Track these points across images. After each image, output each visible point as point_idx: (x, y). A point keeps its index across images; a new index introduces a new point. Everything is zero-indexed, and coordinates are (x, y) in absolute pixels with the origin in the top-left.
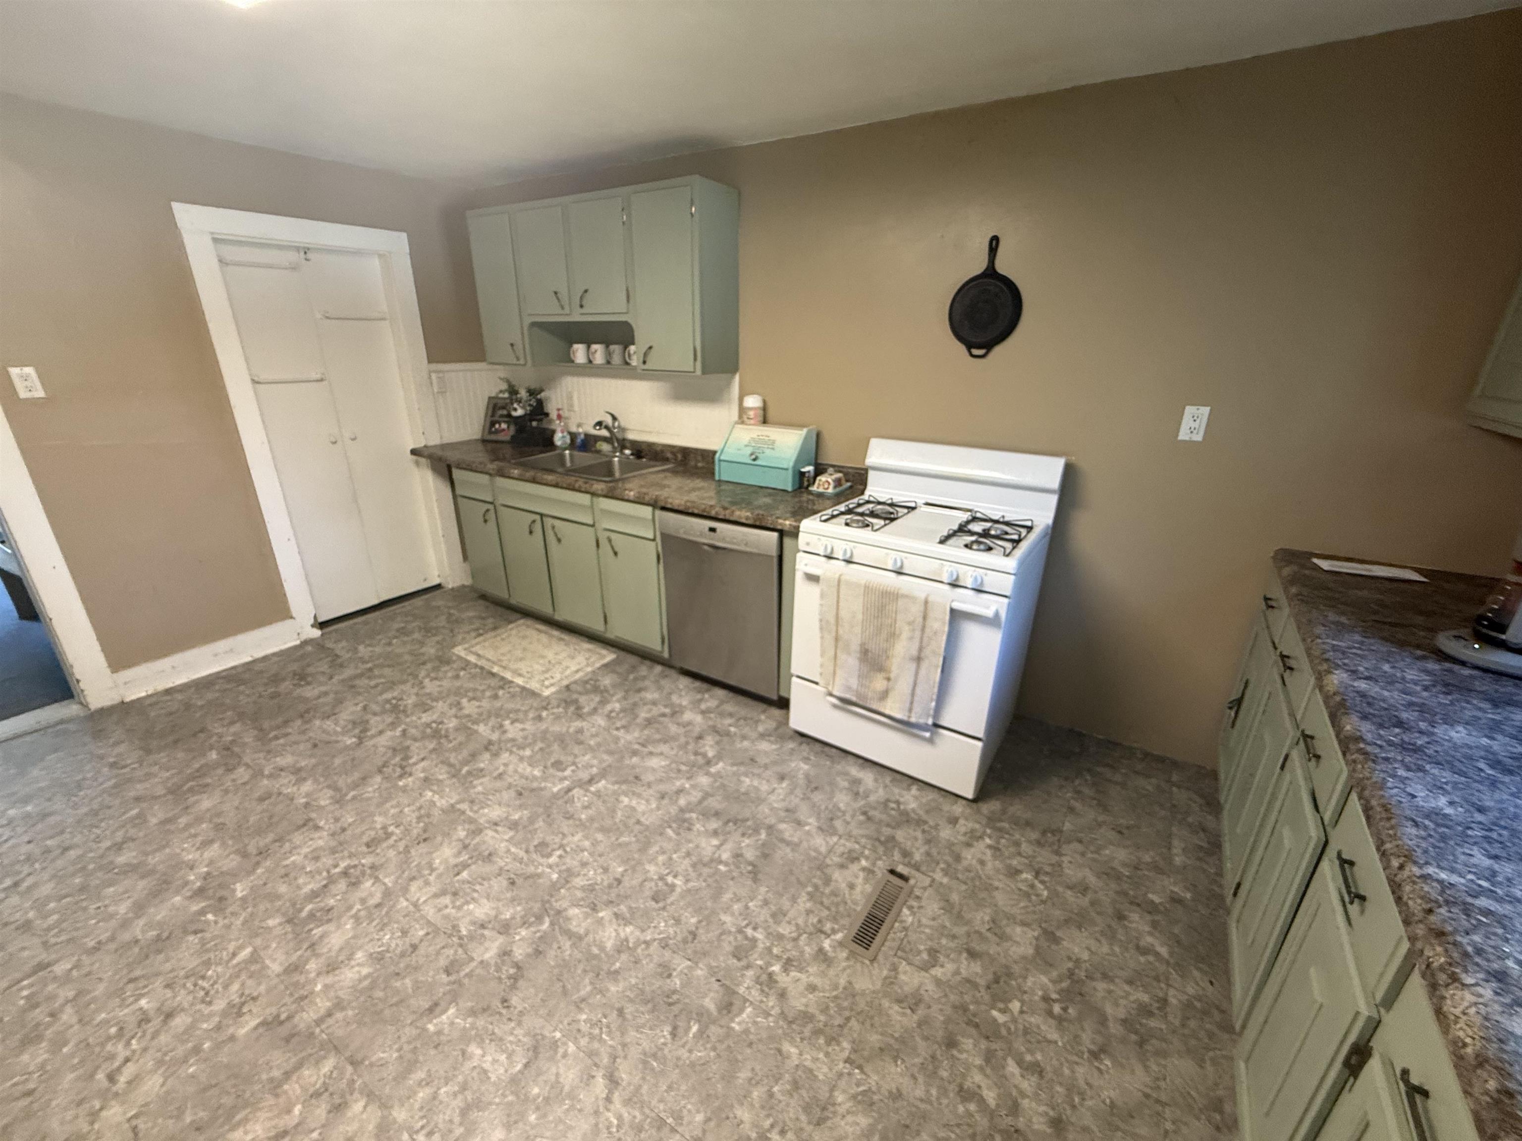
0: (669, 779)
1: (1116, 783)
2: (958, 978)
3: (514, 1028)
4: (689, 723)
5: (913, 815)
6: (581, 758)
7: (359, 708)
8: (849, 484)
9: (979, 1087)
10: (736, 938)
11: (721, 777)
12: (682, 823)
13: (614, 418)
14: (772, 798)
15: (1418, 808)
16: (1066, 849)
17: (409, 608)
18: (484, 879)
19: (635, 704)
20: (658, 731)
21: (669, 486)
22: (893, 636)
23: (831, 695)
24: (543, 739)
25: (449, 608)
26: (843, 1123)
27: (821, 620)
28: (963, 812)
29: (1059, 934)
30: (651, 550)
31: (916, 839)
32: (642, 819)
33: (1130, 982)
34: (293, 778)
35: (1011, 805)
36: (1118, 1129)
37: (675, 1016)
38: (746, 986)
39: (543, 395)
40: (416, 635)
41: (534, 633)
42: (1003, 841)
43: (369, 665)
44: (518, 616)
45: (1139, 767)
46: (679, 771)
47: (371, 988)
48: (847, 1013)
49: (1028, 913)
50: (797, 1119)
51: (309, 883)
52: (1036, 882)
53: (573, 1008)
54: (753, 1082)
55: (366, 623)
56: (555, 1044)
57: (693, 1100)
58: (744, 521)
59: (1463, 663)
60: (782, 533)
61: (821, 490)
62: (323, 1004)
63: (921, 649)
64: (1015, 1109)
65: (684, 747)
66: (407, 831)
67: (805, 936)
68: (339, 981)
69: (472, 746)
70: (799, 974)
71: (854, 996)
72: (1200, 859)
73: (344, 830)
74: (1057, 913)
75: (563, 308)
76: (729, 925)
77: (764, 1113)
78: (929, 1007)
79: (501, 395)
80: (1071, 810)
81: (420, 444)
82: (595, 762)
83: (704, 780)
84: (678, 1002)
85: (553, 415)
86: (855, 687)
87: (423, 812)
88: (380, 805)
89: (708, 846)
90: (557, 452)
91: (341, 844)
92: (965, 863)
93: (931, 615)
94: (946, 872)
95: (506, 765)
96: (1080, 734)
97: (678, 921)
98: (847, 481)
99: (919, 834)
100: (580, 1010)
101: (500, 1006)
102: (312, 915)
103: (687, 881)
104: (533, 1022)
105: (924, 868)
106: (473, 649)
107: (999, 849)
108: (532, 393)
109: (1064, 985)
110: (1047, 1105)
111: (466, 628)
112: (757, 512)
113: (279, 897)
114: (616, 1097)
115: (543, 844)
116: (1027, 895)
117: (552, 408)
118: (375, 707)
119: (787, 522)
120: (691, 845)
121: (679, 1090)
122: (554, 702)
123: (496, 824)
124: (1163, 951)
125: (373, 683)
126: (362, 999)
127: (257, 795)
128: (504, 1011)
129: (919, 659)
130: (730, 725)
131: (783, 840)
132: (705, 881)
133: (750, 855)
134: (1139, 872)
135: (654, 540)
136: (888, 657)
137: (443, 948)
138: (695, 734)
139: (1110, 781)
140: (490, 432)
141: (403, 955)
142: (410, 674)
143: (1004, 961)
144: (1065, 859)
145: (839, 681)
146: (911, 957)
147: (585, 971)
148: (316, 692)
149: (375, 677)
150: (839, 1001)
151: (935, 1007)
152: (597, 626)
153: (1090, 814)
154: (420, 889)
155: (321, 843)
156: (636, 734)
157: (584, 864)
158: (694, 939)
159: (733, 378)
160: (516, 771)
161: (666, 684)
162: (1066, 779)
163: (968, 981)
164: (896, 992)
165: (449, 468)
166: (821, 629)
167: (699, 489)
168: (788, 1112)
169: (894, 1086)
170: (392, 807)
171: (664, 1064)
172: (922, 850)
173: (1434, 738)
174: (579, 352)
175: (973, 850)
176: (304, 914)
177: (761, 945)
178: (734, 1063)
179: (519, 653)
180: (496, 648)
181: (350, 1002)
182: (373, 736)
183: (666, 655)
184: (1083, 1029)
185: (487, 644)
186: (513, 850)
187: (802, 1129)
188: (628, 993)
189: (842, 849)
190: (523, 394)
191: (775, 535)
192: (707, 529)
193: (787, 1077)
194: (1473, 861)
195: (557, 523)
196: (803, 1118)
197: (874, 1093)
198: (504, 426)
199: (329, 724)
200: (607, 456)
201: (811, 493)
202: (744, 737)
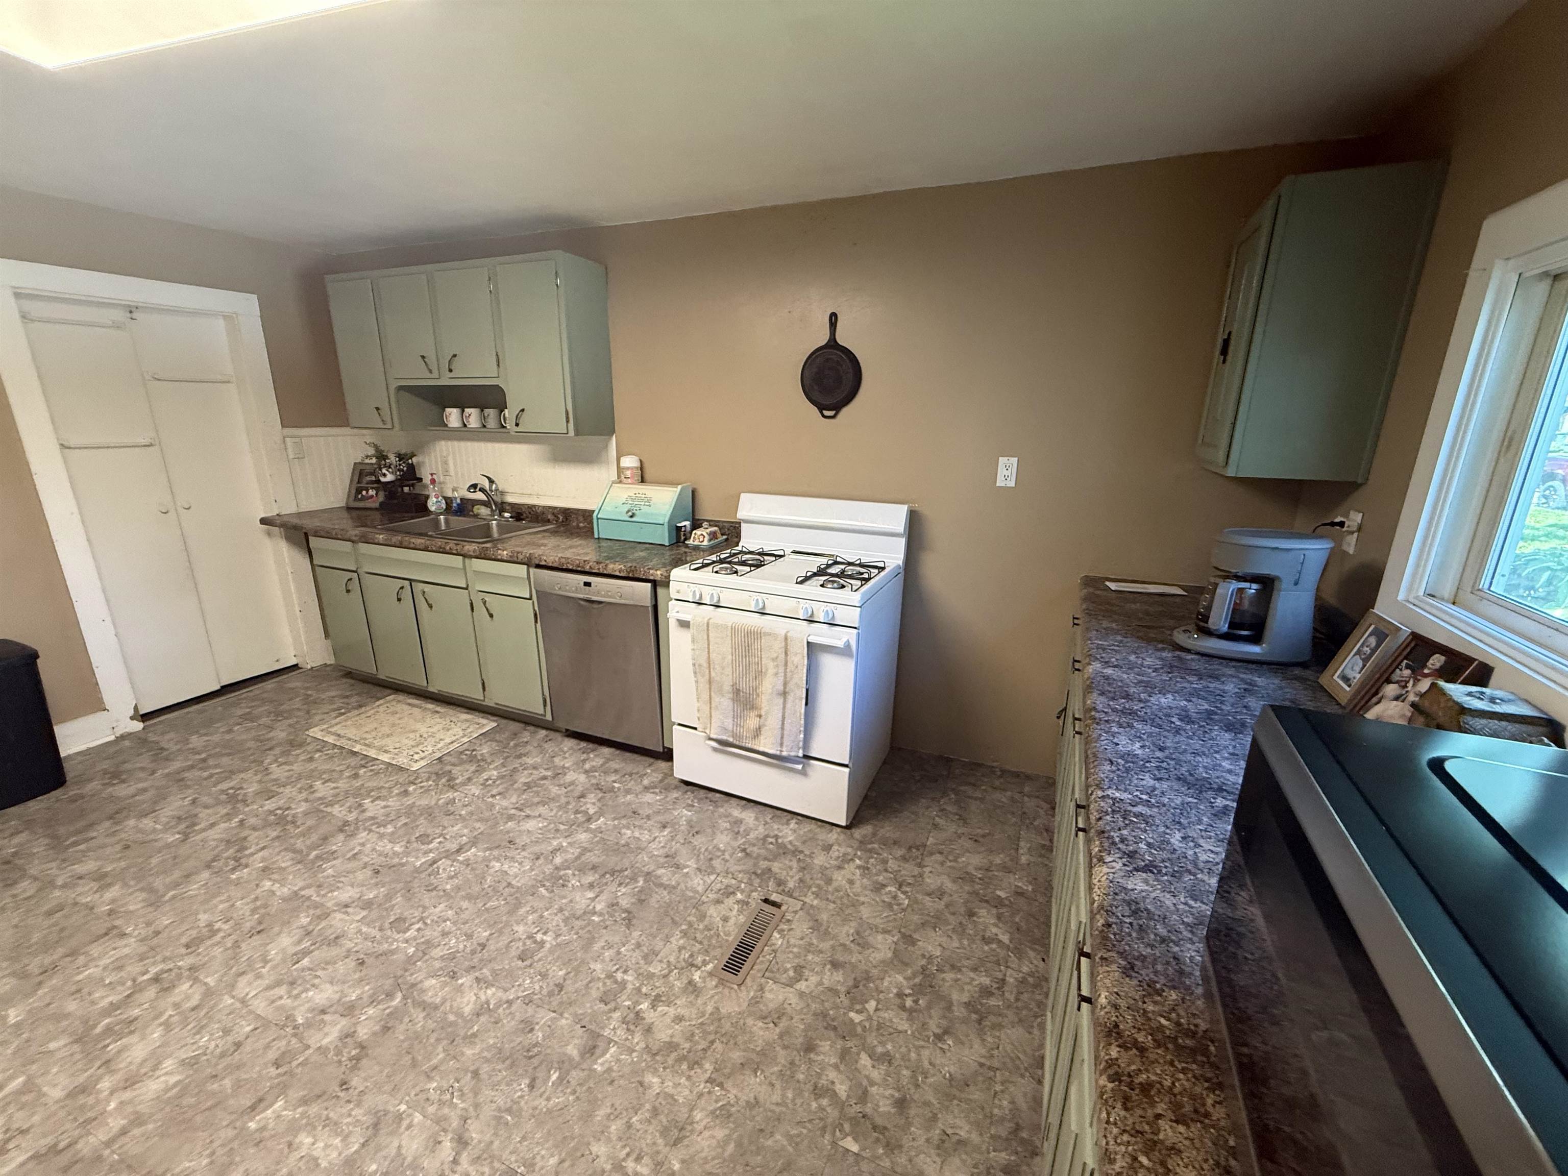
0: (547, 840)
1: (976, 799)
2: (820, 988)
3: (352, 1109)
4: (572, 783)
5: (789, 846)
6: (450, 829)
7: (186, 802)
8: (725, 537)
9: (833, 1083)
10: (605, 984)
11: (601, 832)
12: (557, 880)
13: (491, 481)
14: (653, 846)
15: (1116, 752)
16: (928, 861)
17: (257, 692)
18: (327, 963)
19: (515, 770)
20: (537, 793)
21: (545, 545)
22: (760, 674)
23: (710, 739)
24: (408, 814)
25: (307, 688)
26: (699, 1139)
27: (694, 665)
28: (837, 839)
29: (916, 936)
30: (528, 609)
31: (791, 868)
32: (514, 882)
33: (975, 969)
34: (95, 885)
35: (882, 828)
36: (955, 1097)
37: (535, 1068)
38: (613, 1028)
39: (415, 460)
40: (264, 720)
41: (406, 707)
42: (872, 860)
43: (203, 756)
44: (389, 691)
45: (997, 783)
46: (557, 830)
47: (180, 1096)
48: (712, 1037)
49: (889, 921)
50: (654, 1143)
51: (108, 996)
52: (899, 893)
53: (422, 1078)
54: (612, 1117)
55: (201, 712)
56: (399, 1117)
57: (546, 1146)
58: (617, 573)
59: (1188, 651)
60: (655, 584)
61: (696, 543)
62: (116, 1123)
63: (785, 684)
64: (864, 1097)
65: (564, 807)
66: (238, 925)
67: (675, 971)
68: (139, 1095)
69: (324, 829)
70: (666, 1008)
71: (720, 1020)
72: (1041, 856)
73: (157, 933)
74: (916, 918)
75: (431, 371)
76: (599, 971)
77: (620, 1144)
78: (792, 1018)
79: (367, 461)
80: (936, 826)
81: (272, 513)
82: (466, 831)
83: (583, 837)
84: (540, 1053)
85: (427, 480)
86: (730, 727)
87: (258, 903)
88: (206, 901)
89: (582, 900)
90: (432, 516)
91: (152, 949)
92: (835, 884)
93: (791, 650)
94: (817, 895)
95: (363, 845)
96: (949, 760)
97: (544, 976)
98: (722, 535)
99: (794, 864)
100: (429, 1078)
101: (337, 1089)
102: (109, 1030)
103: (558, 936)
104: (374, 1100)
105: (796, 894)
106: (333, 730)
107: (868, 869)
108: (401, 457)
109: (917, 980)
110: (894, 1088)
111: (327, 707)
112: (630, 565)
113: (67, 1016)
114: (464, 1158)
115: (400, 920)
116: (890, 906)
117: (425, 474)
118: (205, 799)
119: (659, 572)
120: (564, 901)
121: (533, 1138)
122: (424, 776)
123: (347, 906)
124: (1005, 938)
125: (206, 774)
126: (168, 1109)
127: (45, 908)
128: (342, 1094)
129: (784, 694)
130: (614, 782)
131: (661, 885)
132: (577, 933)
133: (625, 903)
134: (990, 873)
135: (530, 599)
136: (758, 695)
137: (274, 1040)
138: (577, 794)
139: (969, 797)
140: (356, 499)
141: (223, 1055)
142: (254, 761)
143: (864, 967)
144: (927, 870)
145: (716, 723)
146: (778, 976)
147: (438, 1040)
148: (132, 790)
149: (209, 767)
150: (704, 1027)
151: (797, 1018)
152: (475, 694)
153: (951, 828)
154: (250, 984)
155: (126, 951)
156: (514, 800)
157: (445, 934)
158: (560, 991)
159: (610, 439)
160: (374, 849)
161: (550, 747)
162: (933, 799)
163: (830, 989)
164: (761, 1011)
165: (306, 535)
166: (695, 673)
167: (576, 547)
168: (645, 1139)
169: (752, 1095)
170: (221, 902)
171: (520, 1116)
172: (797, 877)
173: (1149, 704)
174: (453, 416)
175: (843, 872)
176: (98, 1030)
177: (630, 986)
178: (594, 1103)
179: (386, 730)
180: (359, 727)
181: (151, 1115)
182: (204, 830)
183: (549, 717)
184: (930, 1017)
185: (349, 723)
186: (364, 929)
187: (658, 1152)
188: (485, 1054)
189: (718, 886)
190: (393, 459)
191: (649, 585)
192: (582, 584)
193: (648, 1106)
194: (1144, 783)
195: (427, 588)
196: (660, 1141)
197: (733, 1106)
198: (372, 492)
199: (147, 823)
200: (484, 519)
201: (687, 546)
202: (628, 792)
